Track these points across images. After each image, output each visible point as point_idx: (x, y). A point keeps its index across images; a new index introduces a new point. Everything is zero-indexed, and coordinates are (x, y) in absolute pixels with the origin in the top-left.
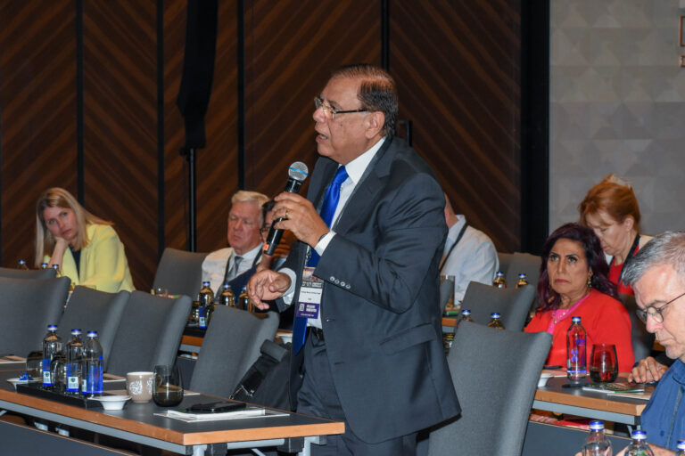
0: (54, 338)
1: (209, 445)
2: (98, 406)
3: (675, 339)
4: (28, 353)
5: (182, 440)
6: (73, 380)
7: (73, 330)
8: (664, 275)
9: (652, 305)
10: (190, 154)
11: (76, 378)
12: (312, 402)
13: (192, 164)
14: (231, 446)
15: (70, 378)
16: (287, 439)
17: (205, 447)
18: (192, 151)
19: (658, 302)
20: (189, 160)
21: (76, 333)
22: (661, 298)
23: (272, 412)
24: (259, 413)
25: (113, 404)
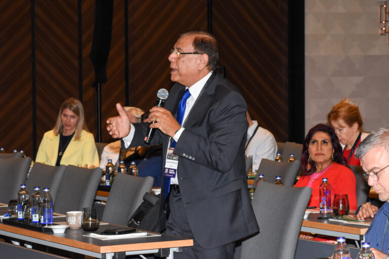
0: (24, 192)
1: (115, 253)
2: (50, 231)
3: (385, 190)
4: (9, 201)
5: (100, 250)
6: (35, 216)
7: (35, 188)
8: (379, 153)
9: (371, 170)
10: (97, 87)
11: (37, 215)
12: (174, 229)
13: (99, 92)
14: (127, 254)
15: (33, 215)
16: (160, 249)
17: (113, 254)
18: (99, 85)
19: (375, 168)
20: (97, 90)
21: (37, 189)
22: (377, 166)
23: (151, 234)
24: (143, 234)
25: (59, 230)
